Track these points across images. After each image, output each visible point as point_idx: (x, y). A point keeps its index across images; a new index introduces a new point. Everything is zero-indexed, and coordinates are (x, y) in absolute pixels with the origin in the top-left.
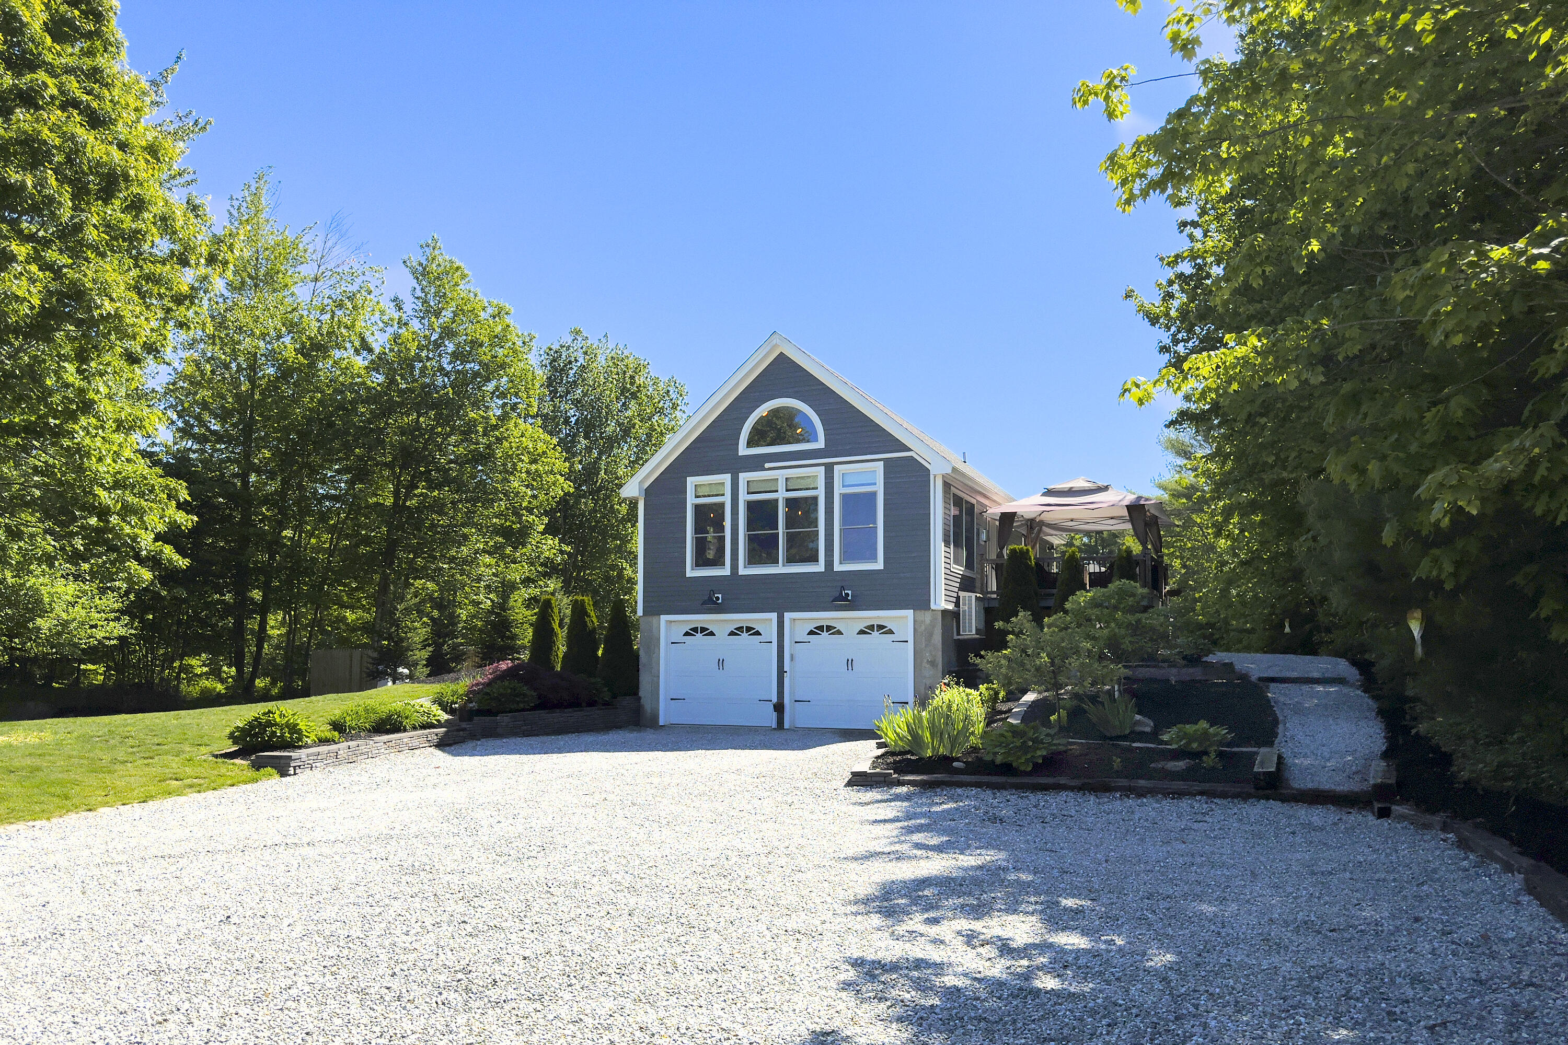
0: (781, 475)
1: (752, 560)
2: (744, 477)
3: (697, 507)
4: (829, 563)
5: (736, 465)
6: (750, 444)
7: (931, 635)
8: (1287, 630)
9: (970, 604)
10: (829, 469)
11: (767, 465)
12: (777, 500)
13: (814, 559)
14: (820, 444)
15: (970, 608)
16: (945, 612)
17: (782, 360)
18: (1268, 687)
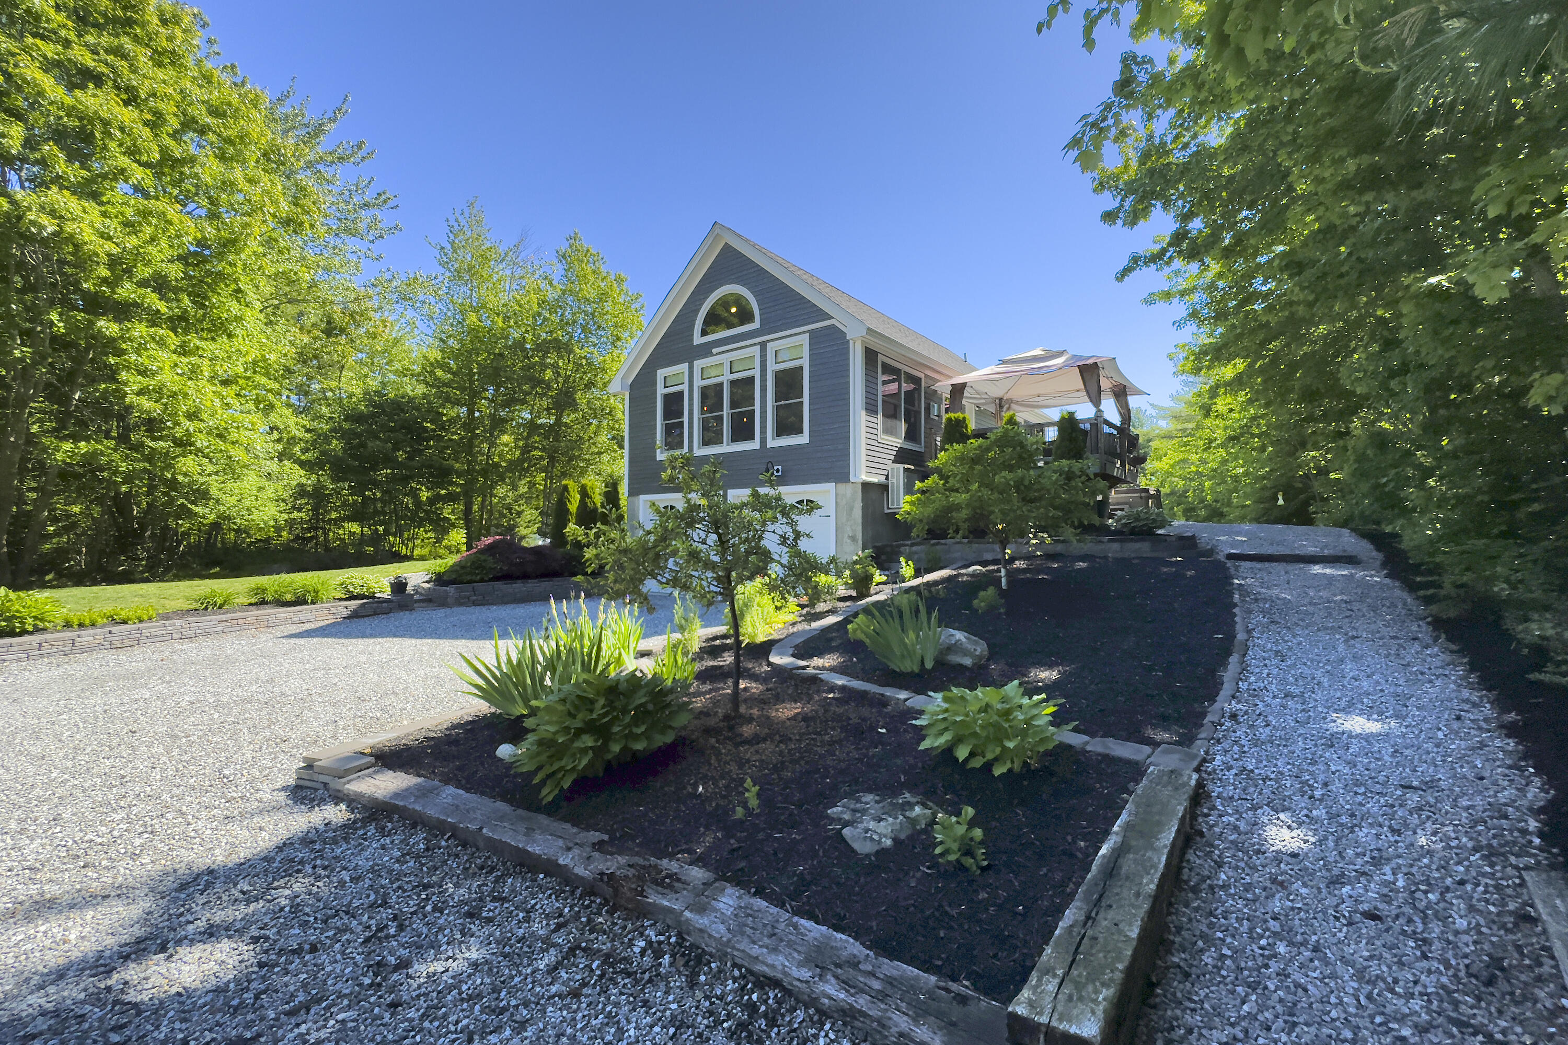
0: (725, 359)
1: (706, 443)
2: (698, 364)
3: (666, 397)
4: (763, 441)
5: (692, 354)
6: (704, 333)
7: (851, 509)
8: (1281, 502)
9: (898, 476)
10: (763, 345)
11: (715, 351)
12: (722, 384)
13: (751, 437)
14: (756, 325)
15: (898, 480)
16: (866, 486)
17: (728, 250)
18: (1237, 568)
